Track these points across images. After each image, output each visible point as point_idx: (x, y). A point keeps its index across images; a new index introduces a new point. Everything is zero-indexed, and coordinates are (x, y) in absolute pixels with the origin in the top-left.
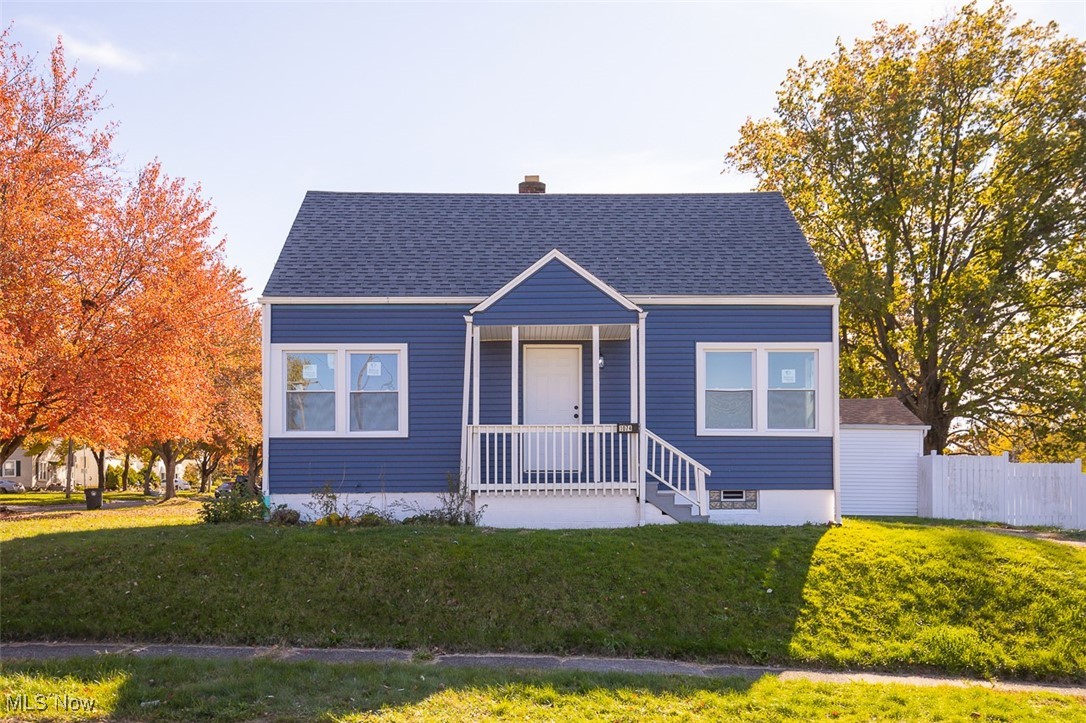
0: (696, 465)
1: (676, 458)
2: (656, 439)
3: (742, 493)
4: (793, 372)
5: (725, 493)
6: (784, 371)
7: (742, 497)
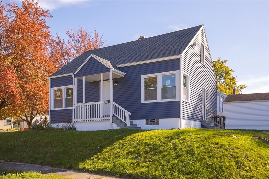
0: (126, 111)
1: (120, 109)
2: (116, 104)
3: (155, 120)
4: (169, 81)
5: (150, 120)
6: (166, 81)
7: (155, 121)
